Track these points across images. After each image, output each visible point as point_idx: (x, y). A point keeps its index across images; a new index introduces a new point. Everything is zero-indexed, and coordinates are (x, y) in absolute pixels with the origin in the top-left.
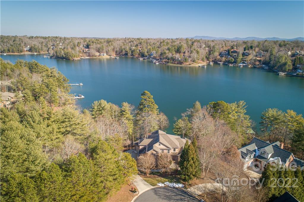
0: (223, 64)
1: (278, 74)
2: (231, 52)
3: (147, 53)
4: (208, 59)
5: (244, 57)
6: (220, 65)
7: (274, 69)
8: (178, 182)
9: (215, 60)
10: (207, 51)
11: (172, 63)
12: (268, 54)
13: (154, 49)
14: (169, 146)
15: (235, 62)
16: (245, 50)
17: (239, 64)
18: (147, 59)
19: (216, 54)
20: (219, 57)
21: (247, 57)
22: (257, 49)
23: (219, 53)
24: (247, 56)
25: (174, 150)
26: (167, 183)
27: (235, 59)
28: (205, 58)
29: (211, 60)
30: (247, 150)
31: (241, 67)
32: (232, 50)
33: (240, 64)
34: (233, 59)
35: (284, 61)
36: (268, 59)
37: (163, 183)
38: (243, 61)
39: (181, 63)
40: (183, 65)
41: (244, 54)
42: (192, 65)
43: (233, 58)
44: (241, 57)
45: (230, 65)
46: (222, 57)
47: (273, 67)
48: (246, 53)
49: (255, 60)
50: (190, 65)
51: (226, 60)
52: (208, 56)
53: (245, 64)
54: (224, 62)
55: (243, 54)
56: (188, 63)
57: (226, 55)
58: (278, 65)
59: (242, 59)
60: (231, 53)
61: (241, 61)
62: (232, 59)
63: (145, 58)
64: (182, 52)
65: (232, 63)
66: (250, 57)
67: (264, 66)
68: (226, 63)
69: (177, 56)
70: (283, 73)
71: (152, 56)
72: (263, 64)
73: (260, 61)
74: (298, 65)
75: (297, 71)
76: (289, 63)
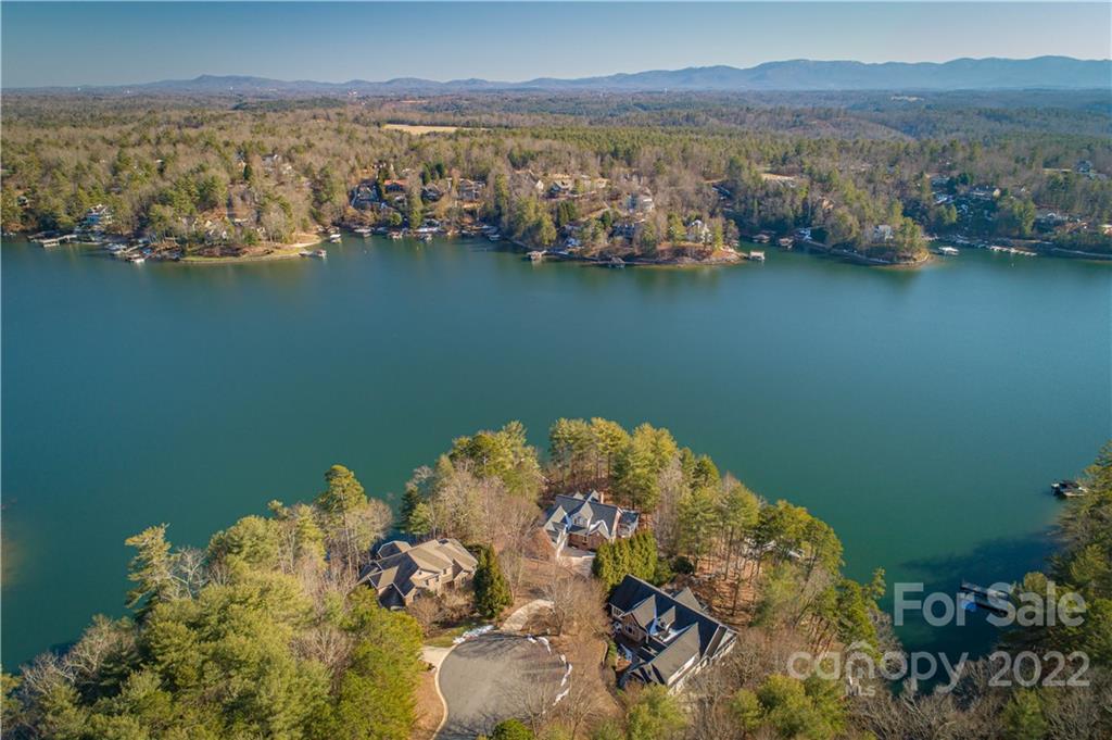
0: (373, 233)
1: (529, 259)
2: (384, 191)
3: (69, 214)
4: (316, 217)
5: (430, 206)
6: (363, 237)
7: (516, 239)
8: (480, 624)
9: (343, 218)
10: (307, 190)
11: (200, 255)
12: (489, 192)
13: (96, 198)
14: (436, 569)
15: (406, 224)
16: (424, 183)
17: (419, 227)
18: (78, 239)
19: (341, 198)
20: (351, 210)
21: (436, 204)
22: (456, 173)
23: (348, 193)
24: (435, 200)
25: (445, 573)
26: (467, 634)
27: (402, 213)
28: (308, 219)
29: (328, 221)
30: (555, 524)
31: (429, 238)
32: (387, 183)
33: (421, 230)
34: (399, 215)
35: (533, 219)
36: (491, 206)
37: (461, 636)
38: (428, 217)
39: (234, 251)
40: (244, 258)
41: (424, 196)
42: (278, 255)
43: (397, 209)
44: (419, 206)
45: (396, 236)
46: (359, 206)
47: (511, 232)
48: (430, 190)
49: (462, 213)
50: (269, 256)
51: (378, 217)
52: (315, 210)
53: (435, 229)
54: (372, 226)
55: (422, 197)
56: (260, 249)
57: (373, 200)
58: (523, 227)
59: (422, 212)
60: (387, 192)
61: (422, 220)
62: (394, 217)
63: (68, 237)
64: (219, 204)
65: (397, 228)
66: (446, 204)
67: (485, 227)
68: (381, 229)
69: (210, 224)
70: (540, 254)
71: (96, 228)
72: (484, 220)
73: (472, 213)
74: (566, 226)
75: (568, 243)
76: (548, 222)
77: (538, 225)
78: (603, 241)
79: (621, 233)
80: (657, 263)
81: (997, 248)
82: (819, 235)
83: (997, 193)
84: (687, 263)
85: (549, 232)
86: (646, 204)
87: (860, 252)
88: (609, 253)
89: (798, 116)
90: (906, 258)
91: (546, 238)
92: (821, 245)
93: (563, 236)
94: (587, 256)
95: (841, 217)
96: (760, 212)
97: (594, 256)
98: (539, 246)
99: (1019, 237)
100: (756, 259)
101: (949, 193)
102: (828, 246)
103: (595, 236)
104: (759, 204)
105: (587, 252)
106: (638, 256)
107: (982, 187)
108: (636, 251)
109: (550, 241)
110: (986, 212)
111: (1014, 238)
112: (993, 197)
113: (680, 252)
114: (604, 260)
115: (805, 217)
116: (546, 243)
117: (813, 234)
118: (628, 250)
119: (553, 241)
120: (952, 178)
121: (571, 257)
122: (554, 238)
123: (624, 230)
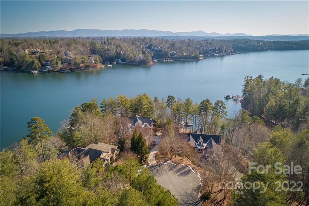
1: (33, 73)
7: (23, 69)
35: (30, 60)
47: (20, 67)
67: (7, 67)
70: (36, 72)
74: (44, 62)
75: (46, 67)
76: (36, 61)
77: (33, 62)
78: (60, 66)
79: (65, 62)
80: (81, 70)
81: (165, 60)
82: (123, 60)
83: (160, 48)
84: (90, 69)
85: (37, 64)
86: (70, 54)
87: (136, 63)
88: (64, 69)
89: (94, 39)
90: (148, 63)
91: (37, 66)
92: (125, 63)
93: (43, 65)
94: (55, 70)
95: (129, 54)
96: (105, 55)
97: (58, 70)
98: (35, 69)
99: (168, 58)
100: (110, 67)
101: (149, 49)
102: (127, 63)
103: (57, 63)
104: (104, 53)
105: (55, 69)
106: (74, 69)
107: (156, 47)
108: (73, 67)
109: (38, 67)
110: (159, 52)
111: (167, 58)
112: (159, 49)
113: (87, 67)
114: (62, 71)
115: (117, 56)
116: (38, 68)
117: (121, 60)
118: (70, 67)
119: (40, 67)
120: (149, 45)
121: (49, 71)
122: (40, 66)
123: (66, 61)
